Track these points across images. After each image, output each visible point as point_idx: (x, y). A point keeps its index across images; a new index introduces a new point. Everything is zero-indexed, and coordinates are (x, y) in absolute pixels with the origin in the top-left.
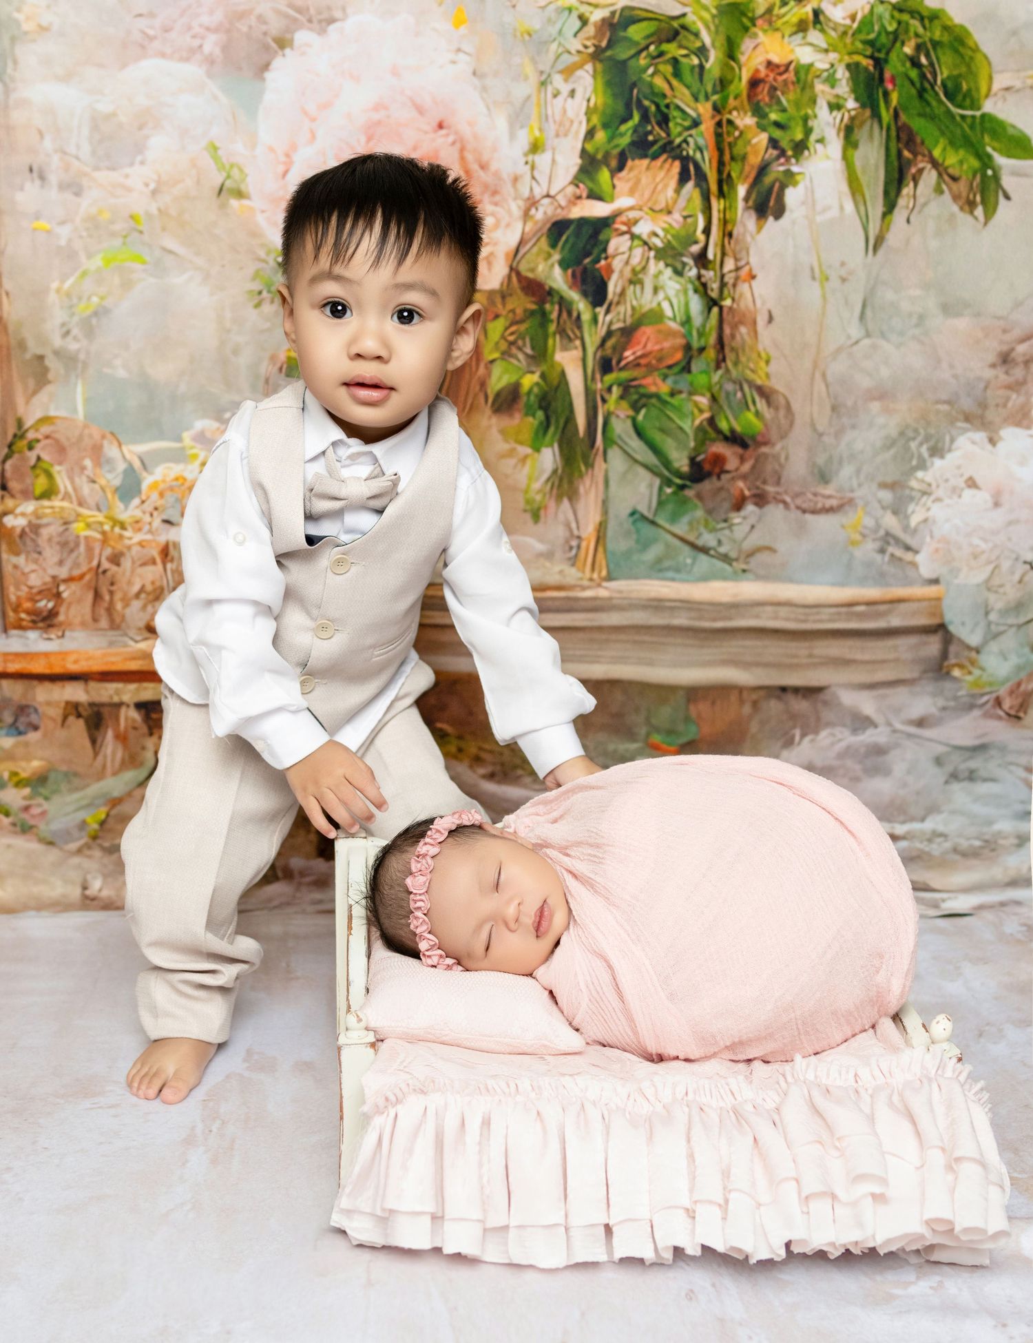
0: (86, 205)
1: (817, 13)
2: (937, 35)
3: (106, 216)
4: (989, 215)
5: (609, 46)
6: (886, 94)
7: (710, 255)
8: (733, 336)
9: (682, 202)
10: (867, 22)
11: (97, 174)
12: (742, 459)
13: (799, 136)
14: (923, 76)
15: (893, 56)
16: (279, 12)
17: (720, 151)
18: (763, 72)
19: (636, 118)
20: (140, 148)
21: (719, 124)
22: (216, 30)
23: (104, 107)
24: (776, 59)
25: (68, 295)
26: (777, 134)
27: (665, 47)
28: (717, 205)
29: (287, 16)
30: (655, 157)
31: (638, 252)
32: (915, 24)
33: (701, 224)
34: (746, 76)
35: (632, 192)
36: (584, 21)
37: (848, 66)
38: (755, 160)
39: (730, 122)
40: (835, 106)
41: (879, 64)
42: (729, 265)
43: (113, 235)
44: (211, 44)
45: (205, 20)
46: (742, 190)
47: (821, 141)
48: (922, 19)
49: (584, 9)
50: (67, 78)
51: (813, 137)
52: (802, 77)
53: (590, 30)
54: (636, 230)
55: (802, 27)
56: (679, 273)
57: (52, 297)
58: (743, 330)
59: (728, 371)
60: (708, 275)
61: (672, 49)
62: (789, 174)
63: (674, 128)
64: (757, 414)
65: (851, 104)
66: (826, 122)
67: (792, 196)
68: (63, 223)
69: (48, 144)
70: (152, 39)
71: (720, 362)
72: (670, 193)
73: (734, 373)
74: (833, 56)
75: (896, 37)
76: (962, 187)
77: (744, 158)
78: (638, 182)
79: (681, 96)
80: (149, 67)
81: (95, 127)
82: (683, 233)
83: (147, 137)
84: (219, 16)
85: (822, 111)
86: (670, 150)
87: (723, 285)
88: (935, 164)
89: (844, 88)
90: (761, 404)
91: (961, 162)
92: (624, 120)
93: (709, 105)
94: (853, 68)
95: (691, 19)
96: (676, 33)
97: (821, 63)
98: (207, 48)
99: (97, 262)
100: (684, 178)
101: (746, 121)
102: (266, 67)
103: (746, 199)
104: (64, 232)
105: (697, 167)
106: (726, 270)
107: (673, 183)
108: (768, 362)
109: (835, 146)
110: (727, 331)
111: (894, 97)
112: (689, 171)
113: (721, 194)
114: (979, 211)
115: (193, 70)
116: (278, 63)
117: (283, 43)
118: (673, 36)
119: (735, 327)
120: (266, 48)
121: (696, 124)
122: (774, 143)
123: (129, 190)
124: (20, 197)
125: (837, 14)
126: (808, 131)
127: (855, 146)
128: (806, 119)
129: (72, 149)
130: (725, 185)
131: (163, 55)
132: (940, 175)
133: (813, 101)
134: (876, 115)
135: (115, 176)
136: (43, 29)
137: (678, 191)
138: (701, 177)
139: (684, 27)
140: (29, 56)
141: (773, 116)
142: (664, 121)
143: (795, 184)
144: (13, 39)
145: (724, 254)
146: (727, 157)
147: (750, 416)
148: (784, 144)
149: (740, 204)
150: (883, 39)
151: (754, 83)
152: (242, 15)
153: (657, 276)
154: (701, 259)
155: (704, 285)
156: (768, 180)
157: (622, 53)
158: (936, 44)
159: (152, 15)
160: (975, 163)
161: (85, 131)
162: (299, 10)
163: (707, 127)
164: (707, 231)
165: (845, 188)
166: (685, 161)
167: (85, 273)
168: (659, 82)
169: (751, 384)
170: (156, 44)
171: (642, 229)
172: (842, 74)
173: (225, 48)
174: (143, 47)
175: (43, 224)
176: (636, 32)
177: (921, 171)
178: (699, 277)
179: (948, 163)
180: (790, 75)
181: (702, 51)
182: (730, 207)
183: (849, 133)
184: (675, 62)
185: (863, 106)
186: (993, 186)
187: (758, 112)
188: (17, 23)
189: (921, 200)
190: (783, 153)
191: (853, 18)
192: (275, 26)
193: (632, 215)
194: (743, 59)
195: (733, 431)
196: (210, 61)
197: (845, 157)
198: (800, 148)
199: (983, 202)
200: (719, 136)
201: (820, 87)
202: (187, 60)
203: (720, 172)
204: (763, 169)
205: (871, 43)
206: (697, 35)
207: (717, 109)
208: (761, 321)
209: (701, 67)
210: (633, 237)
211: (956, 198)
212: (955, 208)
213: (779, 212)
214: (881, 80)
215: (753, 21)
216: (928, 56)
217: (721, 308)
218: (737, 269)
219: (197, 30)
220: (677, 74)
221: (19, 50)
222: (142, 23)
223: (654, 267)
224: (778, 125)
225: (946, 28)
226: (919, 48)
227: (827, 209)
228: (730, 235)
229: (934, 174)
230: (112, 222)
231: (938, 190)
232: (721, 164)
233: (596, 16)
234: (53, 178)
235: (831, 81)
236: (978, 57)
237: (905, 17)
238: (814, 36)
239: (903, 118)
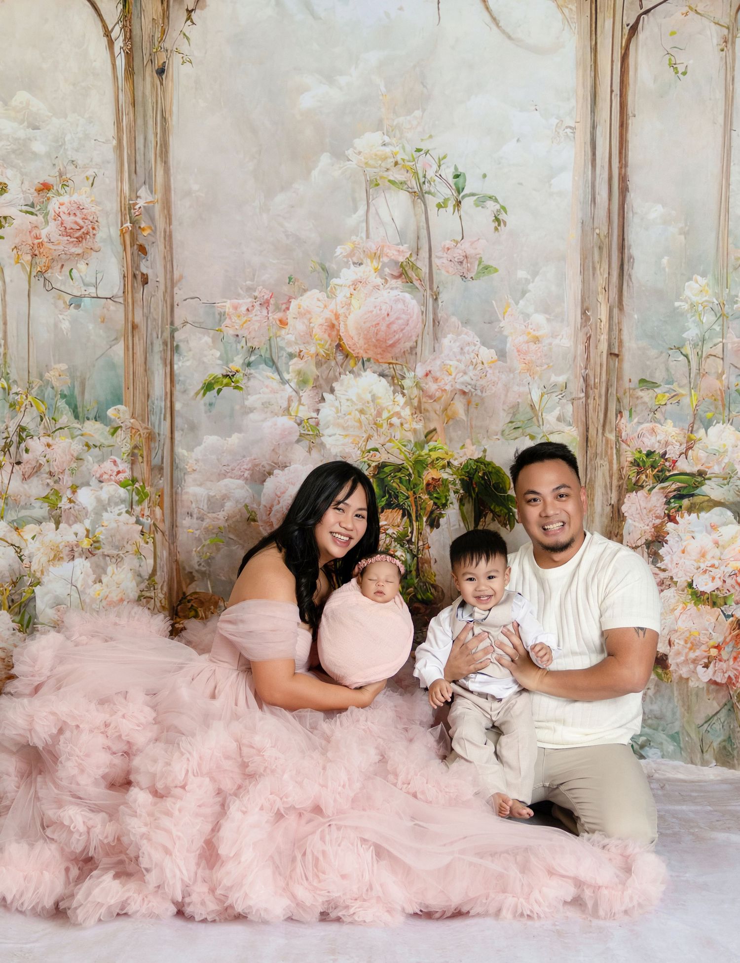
0: (205, 524)
1: (449, 463)
2: (490, 470)
3: (211, 527)
4: (512, 527)
5: (378, 473)
6: (474, 489)
7: (413, 540)
8: (422, 567)
9: (403, 523)
10: (467, 465)
11: (209, 515)
12: (426, 609)
13: (444, 502)
14: (486, 483)
15: (475, 477)
16: (268, 464)
17: (417, 506)
18: (431, 481)
19: (387, 496)
20: (222, 506)
21: (416, 498)
22: (249, 470)
23: (212, 494)
24: (435, 477)
25: (199, 552)
26: (436, 501)
27: (397, 474)
28: (415, 524)
29: (271, 465)
30: (393, 509)
31: (388, 539)
32: (482, 466)
33: (410, 530)
34: (425, 482)
35: (386, 520)
36: (369, 466)
37: (460, 480)
38: (429, 509)
39: (420, 497)
40: (456, 492)
41: (471, 479)
42: (421, 543)
43: (213, 533)
44: (247, 474)
45: (245, 467)
46: (425, 519)
47: (452, 503)
48: (485, 465)
49: (369, 462)
50: (200, 485)
51: (449, 502)
52: (444, 483)
53: (372, 469)
54: (387, 532)
55: (443, 467)
56: (402, 546)
57: (194, 553)
58: (426, 565)
59: (420, 579)
60: (412, 547)
61: (399, 475)
62: (441, 514)
63: (400, 500)
64: (431, 593)
65: (461, 491)
66: (453, 497)
67: (442, 521)
68: (197, 530)
69: (194, 505)
70: (228, 473)
71: (418, 575)
72: (399, 520)
73: (423, 580)
74: (455, 476)
75: (476, 470)
76: (502, 518)
77: (425, 508)
78: (388, 516)
79: (403, 489)
80: (227, 481)
81: (209, 500)
82: (404, 533)
83: (225, 503)
84: (250, 466)
85: (452, 494)
86: (400, 507)
87: (418, 550)
88: (492, 511)
89: (459, 486)
90: (433, 590)
91: (501, 511)
92: (383, 497)
93: (412, 492)
94: (462, 480)
95: (406, 464)
96: (401, 469)
97: (451, 478)
98: (245, 475)
99: (208, 542)
100: (403, 516)
101: (425, 497)
102: (264, 481)
103: (426, 522)
104: (198, 532)
105: (408, 511)
106: (419, 545)
107: (400, 517)
108: (435, 576)
109: (456, 505)
110: (420, 565)
111: (477, 490)
112: (406, 513)
113: (417, 520)
114: (508, 527)
115: (241, 482)
116: (268, 480)
117: (270, 474)
118: (400, 470)
119: (423, 564)
120: (265, 475)
121: (408, 498)
122: (435, 504)
123: (219, 519)
124: (184, 522)
125: (456, 463)
126: (447, 500)
127: (464, 505)
128: (446, 496)
129: (201, 507)
130: (418, 517)
131: (231, 477)
132: (494, 515)
133: (449, 491)
134: (470, 495)
135: (214, 515)
136: (194, 470)
137: (402, 519)
138: (410, 516)
139: (403, 467)
140: (189, 479)
141: (435, 495)
142: (397, 497)
143: (443, 517)
144: (184, 474)
145: (418, 540)
146: (419, 508)
147: (429, 594)
148: (439, 504)
149: (424, 524)
150: (472, 471)
151: (428, 484)
152: (257, 465)
153: (395, 547)
154: (410, 542)
155: (411, 550)
156: (433, 516)
157: (382, 476)
158: (490, 473)
159: (228, 465)
160: (506, 511)
161: (206, 501)
162: (275, 464)
163: (412, 499)
164: (412, 533)
165: (461, 519)
166: (404, 510)
167: (204, 546)
168: (394, 485)
169: (429, 583)
170: (229, 474)
171: (390, 531)
172: (458, 481)
173: (251, 475)
174: (225, 475)
175: (191, 530)
176: (387, 470)
177: (487, 513)
178: (409, 547)
179: (497, 510)
180: (440, 482)
181: (410, 475)
182: (422, 525)
183: (461, 501)
184: (400, 478)
185: (466, 492)
186: (512, 518)
187: (430, 494)
188: (186, 469)
189: (487, 523)
190: (438, 507)
191: (461, 464)
192: (268, 468)
193: (386, 527)
194: (424, 477)
195: (422, 598)
196: (246, 479)
197: (460, 509)
198: (444, 506)
199: (509, 524)
200: (416, 502)
201: (450, 486)
202: (239, 479)
203: (416, 513)
204: (432, 512)
205: (468, 472)
206: (408, 470)
207: (414, 493)
208: (432, 562)
209: (409, 480)
210: (387, 534)
211: (499, 522)
212: (500, 526)
213: (438, 526)
214: (472, 484)
215: (427, 465)
216: (487, 477)
217: (418, 558)
218: (424, 545)
219: (242, 470)
220: (401, 482)
221: (186, 477)
222: (225, 468)
223: (393, 544)
224: (436, 498)
225: (493, 467)
226: (484, 474)
227: (454, 525)
228: (421, 534)
229: (492, 514)
230: (213, 529)
231: (493, 520)
232: (417, 511)
233: (374, 464)
234: (195, 516)
235: (454, 484)
236: (505, 476)
237: (479, 464)
238: (448, 470)
239: (480, 496)
